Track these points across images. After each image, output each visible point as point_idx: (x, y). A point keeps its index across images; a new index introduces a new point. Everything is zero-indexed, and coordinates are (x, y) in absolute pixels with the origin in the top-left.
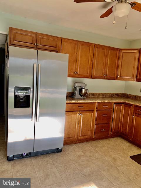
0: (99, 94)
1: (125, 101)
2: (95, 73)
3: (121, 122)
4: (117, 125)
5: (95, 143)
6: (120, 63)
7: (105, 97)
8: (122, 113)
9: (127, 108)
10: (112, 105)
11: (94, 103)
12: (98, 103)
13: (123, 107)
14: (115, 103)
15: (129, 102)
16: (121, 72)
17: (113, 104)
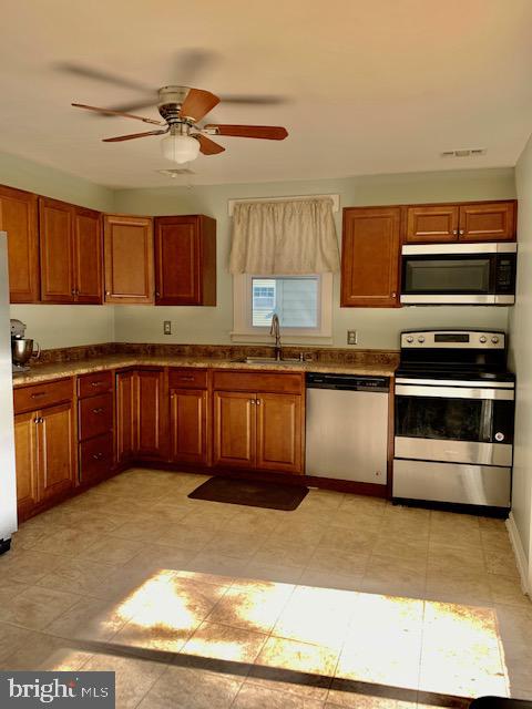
0: (54, 352)
1: (140, 363)
2: (48, 286)
3: (135, 422)
4: (127, 433)
5: (85, 500)
6: (107, 255)
7: (72, 361)
8: (135, 395)
9: (146, 380)
10: (111, 376)
11: (69, 378)
12: (80, 376)
13: (135, 379)
14: (118, 371)
15: (154, 363)
16: (115, 280)
17: (113, 374)
